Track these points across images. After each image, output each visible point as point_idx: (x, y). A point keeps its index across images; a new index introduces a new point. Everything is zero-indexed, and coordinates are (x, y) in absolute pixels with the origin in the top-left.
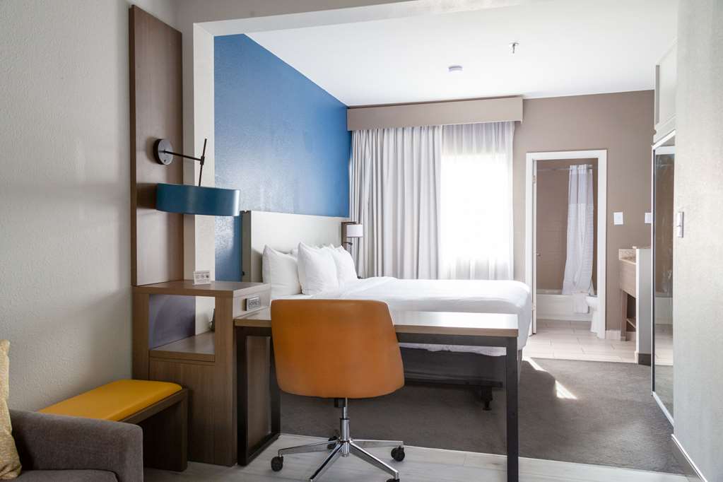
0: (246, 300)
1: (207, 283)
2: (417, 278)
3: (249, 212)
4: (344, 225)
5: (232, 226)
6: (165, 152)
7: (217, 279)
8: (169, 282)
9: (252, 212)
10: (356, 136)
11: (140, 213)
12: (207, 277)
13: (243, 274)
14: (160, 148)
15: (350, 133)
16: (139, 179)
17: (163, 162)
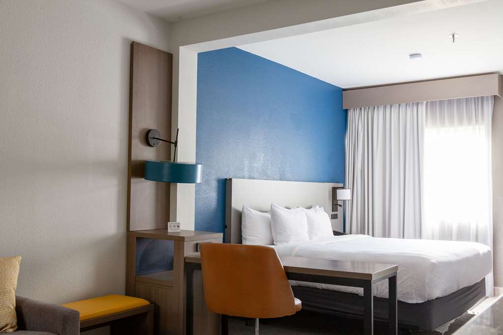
0: (197, 244)
1: (178, 231)
2: (403, 238)
3: (230, 179)
4: (334, 190)
5: (216, 190)
6: (154, 138)
7: (195, 230)
8: (157, 229)
9: (233, 180)
10: (350, 114)
11: (133, 180)
12: (178, 227)
13: (226, 227)
14: (150, 135)
15: (346, 111)
16: (133, 158)
17: (152, 145)
